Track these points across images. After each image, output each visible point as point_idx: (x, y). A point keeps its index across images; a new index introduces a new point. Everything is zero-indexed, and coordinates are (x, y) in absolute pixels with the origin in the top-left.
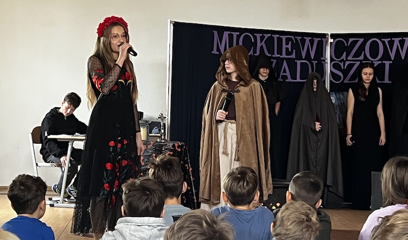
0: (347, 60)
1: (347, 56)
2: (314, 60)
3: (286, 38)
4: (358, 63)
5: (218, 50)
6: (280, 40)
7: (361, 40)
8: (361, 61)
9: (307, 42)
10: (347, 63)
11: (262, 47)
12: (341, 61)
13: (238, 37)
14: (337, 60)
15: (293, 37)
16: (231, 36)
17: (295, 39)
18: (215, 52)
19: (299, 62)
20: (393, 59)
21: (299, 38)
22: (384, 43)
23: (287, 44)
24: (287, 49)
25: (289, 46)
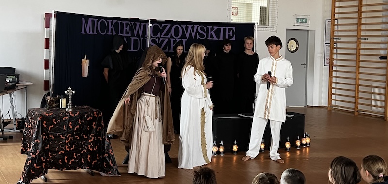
0: (160, 38)
1: (160, 35)
2: (141, 37)
3: (126, 23)
4: (167, 40)
5: (85, 31)
6: (122, 24)
7: (169, 26)
8: (169, 38)
9: (138, 26)
10: (161, 39)
11: (112, 29)
12: (156, 38)
13: (98, 22)
14: (154, 37)
15: (129, 22)
16: (93, 22)
17: (131, 24)
18: (83, 33)
19: (133, 39)
20: (188, 38)
21: (133, 23)
22: (182, 28)
23: (126, 27)
24: (126, 30)
25: (128, 28)
